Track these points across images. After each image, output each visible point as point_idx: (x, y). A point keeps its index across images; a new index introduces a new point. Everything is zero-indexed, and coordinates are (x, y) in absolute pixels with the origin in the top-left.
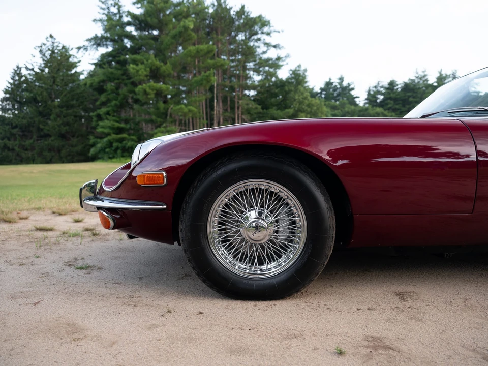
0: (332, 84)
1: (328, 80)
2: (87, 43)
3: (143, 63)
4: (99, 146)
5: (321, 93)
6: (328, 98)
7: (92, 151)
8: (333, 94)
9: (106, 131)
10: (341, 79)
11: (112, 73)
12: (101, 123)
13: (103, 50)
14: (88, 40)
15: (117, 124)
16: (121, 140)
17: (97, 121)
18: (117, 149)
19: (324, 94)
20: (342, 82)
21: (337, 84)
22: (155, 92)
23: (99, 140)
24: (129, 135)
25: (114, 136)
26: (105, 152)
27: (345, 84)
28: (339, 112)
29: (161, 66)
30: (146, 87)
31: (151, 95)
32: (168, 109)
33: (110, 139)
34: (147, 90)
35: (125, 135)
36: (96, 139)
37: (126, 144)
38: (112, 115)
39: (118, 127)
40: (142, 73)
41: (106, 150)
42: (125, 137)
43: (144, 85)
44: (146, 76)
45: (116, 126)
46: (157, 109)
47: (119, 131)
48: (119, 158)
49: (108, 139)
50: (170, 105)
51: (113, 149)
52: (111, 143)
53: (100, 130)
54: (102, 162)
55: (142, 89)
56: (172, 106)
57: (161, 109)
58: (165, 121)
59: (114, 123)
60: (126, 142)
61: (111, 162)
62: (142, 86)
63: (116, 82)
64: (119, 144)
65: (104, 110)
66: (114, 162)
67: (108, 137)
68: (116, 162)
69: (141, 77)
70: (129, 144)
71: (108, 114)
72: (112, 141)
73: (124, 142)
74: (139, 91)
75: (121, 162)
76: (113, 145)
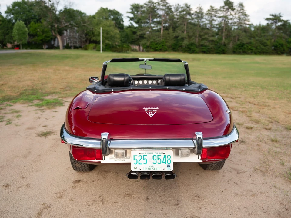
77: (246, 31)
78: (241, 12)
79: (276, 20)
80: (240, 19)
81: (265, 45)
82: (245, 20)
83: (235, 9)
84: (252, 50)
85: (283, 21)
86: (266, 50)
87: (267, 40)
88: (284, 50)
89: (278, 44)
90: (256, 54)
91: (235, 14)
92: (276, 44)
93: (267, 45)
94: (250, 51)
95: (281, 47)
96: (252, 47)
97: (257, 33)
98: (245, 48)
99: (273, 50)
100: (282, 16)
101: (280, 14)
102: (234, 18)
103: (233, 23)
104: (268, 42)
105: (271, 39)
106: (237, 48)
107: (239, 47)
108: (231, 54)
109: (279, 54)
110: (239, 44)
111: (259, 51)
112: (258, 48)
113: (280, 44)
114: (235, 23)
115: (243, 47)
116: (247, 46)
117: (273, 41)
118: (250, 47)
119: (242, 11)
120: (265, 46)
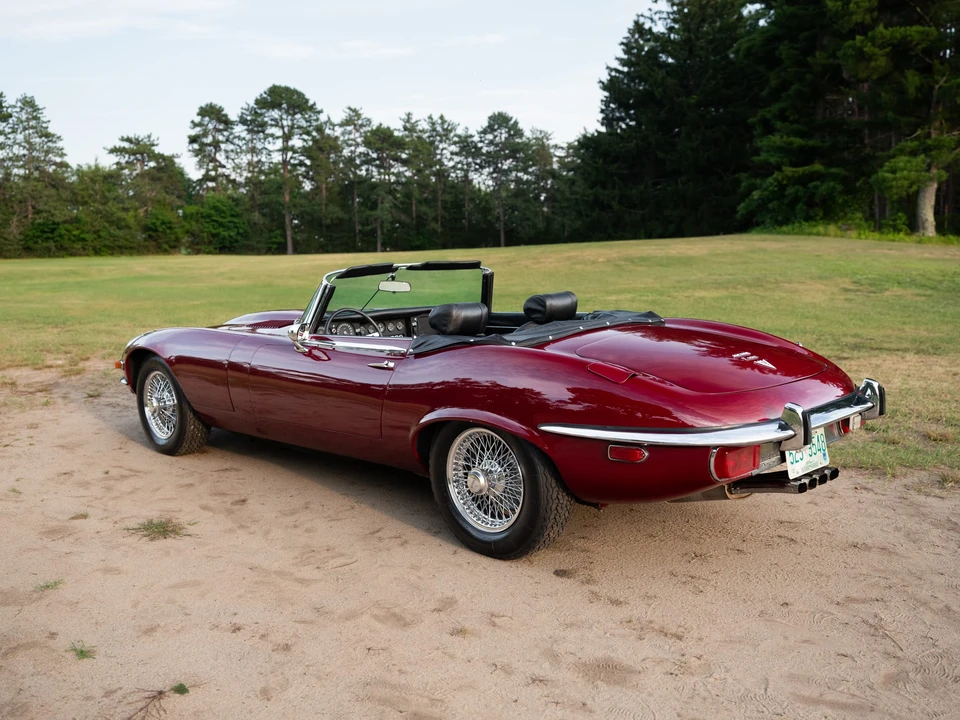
4: (756, 194)
7: (742, 209)
9: (773, 160)
12: (763, 143)
15: (798, 141)
16: (803, 181)
18: (796, 200)
23: (758, 181)
24: (829, 165)
25: (789, 170)
26: (769, 211)
30: (862, 42)
31: (876, 60)
32: (932, 88)
33: (780, 178)
34: (865, 49)
35: (818, 167)
36: (753, 181)
37: (816, 187)
38: (791, 118)
39: (802, 149)
40: (859, 7)
41: (770, 205)
42: (815, 172)
43: (858, 38)
44: (871, 10)
45: (795, 145)
46: (901, 91)
47: (804, 156)
48: (797, 224)
49: (776, 180)
50: (936, 77)
51: (786, 202)
52: (782, 187)
53: (763, 156)
54: (762, 232)
55: (853, 47)
56: (945, 78)
57: (912, 90)
58: (925, 121)
59: (792, 139)
60: (818, 183)
61: (779, 233)
62: (854, 39)
63: (806, 33)
64: (800, 188)
65: (775, 108)
66: (784, 233)
67: (776, 175)
68: (789, 234)
69: (854, 17)
70: (824, 188)
71: (782, 116)
72: (785, 182)
73: (811, 185)
74: (845, 55)
75: (801, 233)
76: (787, 193)
77: (55, 182)
78: (32, 127)
79: (142, 154)
80: (31, 147)
81: (119, 224)
82: (47, 152)
83: (11, 116)
84: (84, 240)
85: (162, 156)
86: (127, 240)
87: (126, 210)
88: (177, 240)
89: (158, 223)
90: (97, 252)
91: (14, 131)
92: (154, 224)
93: (128, 227)
94: (78, 246)
95: (168, 231)
96: (83, 232)
97: (91, 192)
98: (61, 236)
99: (145, 240)
100: (155, 143)
101: (149, 137)
102: (9, 142)
103: (10, 159)
104: (129, 217)
105: (136, 209)
106: (38, 237)
107: (43, 232)
108: (19, 256)
109: (166, 252)
110: (39, 224)
111: (107, 243)
112: (102, 234)
113: (163, 223)
114: (17, 158)
115: (56, 233)
116: (68, 231)
117: (141, 212)
118: (76, 232)
119: (33, 123)
120: (119, 228)
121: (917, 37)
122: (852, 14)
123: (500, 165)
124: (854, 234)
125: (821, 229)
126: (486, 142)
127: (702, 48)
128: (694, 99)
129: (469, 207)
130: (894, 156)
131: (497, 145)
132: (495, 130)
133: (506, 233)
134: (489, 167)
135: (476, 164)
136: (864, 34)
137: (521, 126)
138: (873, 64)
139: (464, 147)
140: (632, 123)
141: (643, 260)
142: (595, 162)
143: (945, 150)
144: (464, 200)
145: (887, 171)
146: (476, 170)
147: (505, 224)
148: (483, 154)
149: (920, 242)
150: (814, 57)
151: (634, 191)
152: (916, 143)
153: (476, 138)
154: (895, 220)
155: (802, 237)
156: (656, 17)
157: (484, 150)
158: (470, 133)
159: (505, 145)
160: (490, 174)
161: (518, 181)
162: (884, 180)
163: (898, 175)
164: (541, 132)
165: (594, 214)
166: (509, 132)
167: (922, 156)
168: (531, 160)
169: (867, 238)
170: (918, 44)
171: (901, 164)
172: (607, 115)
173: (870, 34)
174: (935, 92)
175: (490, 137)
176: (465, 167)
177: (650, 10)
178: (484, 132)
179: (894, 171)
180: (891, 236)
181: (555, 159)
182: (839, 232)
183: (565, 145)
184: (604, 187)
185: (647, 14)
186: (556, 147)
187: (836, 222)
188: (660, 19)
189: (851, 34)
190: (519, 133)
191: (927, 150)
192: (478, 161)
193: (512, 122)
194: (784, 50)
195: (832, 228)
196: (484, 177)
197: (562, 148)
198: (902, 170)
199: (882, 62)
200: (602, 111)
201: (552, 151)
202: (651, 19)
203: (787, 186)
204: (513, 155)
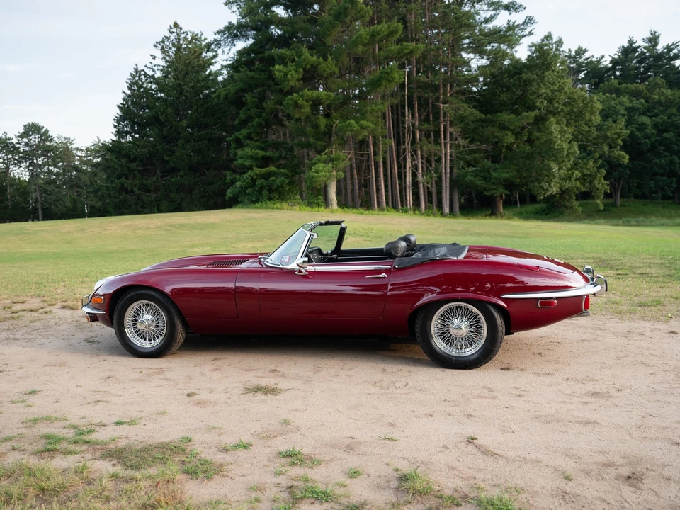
0: (635, 50)
1: (626, 45)
2: (218, 37)
3: (293, 61)
4: (238, 184)
5: (613, 68)
6: (625, 77)
7: (229, 193)
8: (638, 68)
9: (247, 163)
10: (653, 39)
11: (252, 78)
12: (240, 152)
13: (241, 45)
14: (219, 32)
15: (261, 153)
16: (266, 176)
17: (236, 148)
18: (262, 188)
19: (621, 70)
20: (656, 44)
21: (645, 51)
22: (310, 103)
23: (238, 176)
24: (278, 167)
25: (257, 170)
26: (246, 195)
27: (660, 47)
28: (641, 103)
29: (320, 63)
30: (297, 97)
31: (304, 108)
32: (332, 126)
33: (252, 174)
34: (299, 102)
35: (272, 168)
36: (234, 176)
37: (274, 181)
38: (255, 139)
39: (263, 157)
40: (293, 77)
41: (247, 191)
42: (273, 171)
43: (295, 94)
44: (299, 80)
45: (260, 155)
46: (316, 127)
47: (265, 162)
48: (264, 203)
49: (250, 175)
50: (334, 120)
51: (257, 189)
52: (254, 180)
53: (240, 161)
54: (242, 207)
55: (292, 100)
56: (338, 121)
57: (322, 128)
58: (329, 144)
59: (257, 151)
60: (274, 178)
61: (254, 208)
62: (292, 95)
63: (260, 89)
64: (264, 181)
65: (244, 132)
66: (257, 208)
67: (250, 172)
68: (260, 208)
69: (291, 83)
70: (278, 181)
71: (249, 137)
72: (255, 177)
73: (271, 179)
74: (288, 104)
75: (267, 208)
76: (257, 183)
121: (325, 97)
122: (289, 81)
123: (35, 161)
124: (297, 208)
125: (278, 205)
126: (23, 144)
127: (187, 91)
128: (184, 123)
129: (10, 190)
130: (316, 164)
131: (31, 146)
132: (30, 135)
133: (42, 210)
134: (26, 161)
135: (15, 159)
136: (297, 92)
137: (50, 133)
138: (303, 110)
139: (5, 146)
140: (137, 136)
141: (182, 226)
142: (120, 161)
143: (341, 161)
144: (6, 186)
145: (314, 172)
146: (15, 164)
147: (42, 204)
148: (20, 153)
149: (332, 212)
150: (267, 103)
151: (149, 181)
152: (326, 156)
153: (15, 141)
154: (317, 200)
155: (269, 210)
156: (155, 68)
157: (21, 149)
158: (8, 136)
159: (38, 146)
160: (28, 167)
161: (50, 172)
162: (313, 177)
163: (320, 174)
164: (65, 138)
165: (121, 197)
166: (40, 137)
167: (331, 164)
168: (59, 158)
169: (305, 210)
170: (325, 102)
171: (321, 168)
172: (119, 130)
173: (300, 93)
174: (334, 128)
175: (25, 140)
176: (6, 161)
177: (151, 63)
178: (22, 136)
179: (317, 172)
180: (317, 209)
181: (77, 158)
182: (289, 208)
183: (84, 149)
184: (127, 178)
185: (150, 65)
186: (77, 149)
187: (286, 202)
188: (158, 70)
189: (290, 92)
190: (50, 139)
191: (332, 160)
192: (17, 158)
193: (43, 130)
194: (248, 98)
195: (285, 205)
196: (21, 169)
197: (82, 150)
198: (322, 171)
199: (308, 110)
200: (115, 126)
201: (74, 152)
202: (152, 69)
203: (256, 179)
204: (45, 154)
